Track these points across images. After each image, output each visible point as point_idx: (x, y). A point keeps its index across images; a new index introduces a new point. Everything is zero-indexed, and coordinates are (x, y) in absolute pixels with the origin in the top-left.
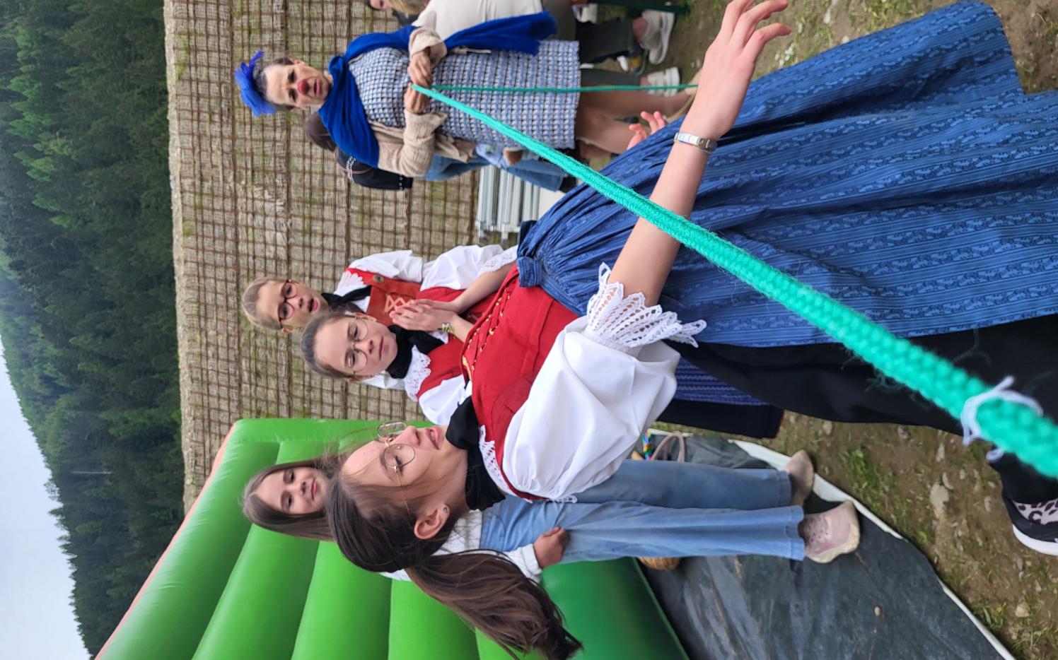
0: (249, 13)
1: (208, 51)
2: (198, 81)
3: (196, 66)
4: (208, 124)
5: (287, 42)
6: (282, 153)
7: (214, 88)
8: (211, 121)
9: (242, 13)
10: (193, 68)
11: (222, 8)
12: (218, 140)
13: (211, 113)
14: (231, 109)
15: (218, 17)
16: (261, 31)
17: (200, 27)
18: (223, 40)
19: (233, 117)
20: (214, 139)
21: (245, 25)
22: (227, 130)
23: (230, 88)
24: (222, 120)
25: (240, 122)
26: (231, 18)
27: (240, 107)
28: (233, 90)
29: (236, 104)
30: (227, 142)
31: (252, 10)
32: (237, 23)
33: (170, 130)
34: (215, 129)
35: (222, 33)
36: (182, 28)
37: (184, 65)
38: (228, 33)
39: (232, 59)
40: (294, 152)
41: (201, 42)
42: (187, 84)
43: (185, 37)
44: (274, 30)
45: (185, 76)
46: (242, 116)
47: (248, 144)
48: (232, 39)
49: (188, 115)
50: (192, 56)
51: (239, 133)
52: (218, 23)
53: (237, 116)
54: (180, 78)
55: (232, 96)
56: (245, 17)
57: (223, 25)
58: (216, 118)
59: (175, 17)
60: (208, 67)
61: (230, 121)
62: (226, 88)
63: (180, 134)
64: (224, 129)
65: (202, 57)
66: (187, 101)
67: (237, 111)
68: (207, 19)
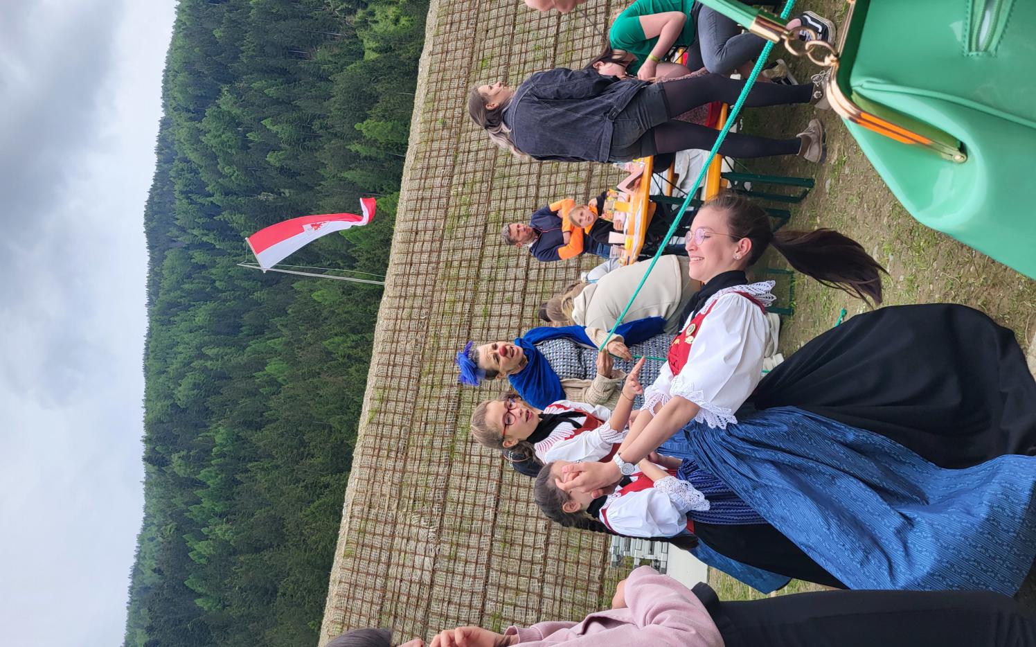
0: (434, 373)
1: (397, 401)
2: (384, 424)
3: (385, 413)
4: (385, 459)
5: (460, 395)
6: (441, 484)
7: (396, 430)
8: (388, 457)
9: (429, 373)
10: (382, 414)
11: (414, 369)
12: (391, 472)
13: (390, 451)
14: (406, 448)
15: (410, 376)
16: (442, 386)
17: (395, 383)
18: (410, 393)
19: (407, 454)
20: (387, 472)
21: (430, 382)
22: (400, 465)
23: (408, 430)
24: (397, 456)
25: (412, 458)
26: (420, 377)
27: (414, 446)
28: (410, 432)
29: (411, 443)
30: (398, 475)
31: (437, 370)
32: (424, 380)
33: (353, 464)
34: (390, 463)
35: (410, 387)
36: (381, 384)
37: (376, 412)
38: (415, 388)
39: (414, 407)
40: (452, 485)
41: (393, 395)
42: (375, 427)
43: (381, 391)
44: (452, 386)
45: (375, 420)
46: (414, 453)
47: (415, 477)
48: (418, 392)
49: (370, 451)
50: (383, 405)
51: (409, 467)
52: (409, 381)
53: (410, 453)
54: (370, 422)
55: (409, 436)
56: (431, 376)
57: (413, 382)
58: (393, 454)
59: (377, 376)
60: (395, 413)
61: (403, 458)
62: (405, 430)
63: (361, 467)
64: (397, 464)
65: (391, 405)
66: (372, 440)
67: (410, 448)
68: (401, 377)
